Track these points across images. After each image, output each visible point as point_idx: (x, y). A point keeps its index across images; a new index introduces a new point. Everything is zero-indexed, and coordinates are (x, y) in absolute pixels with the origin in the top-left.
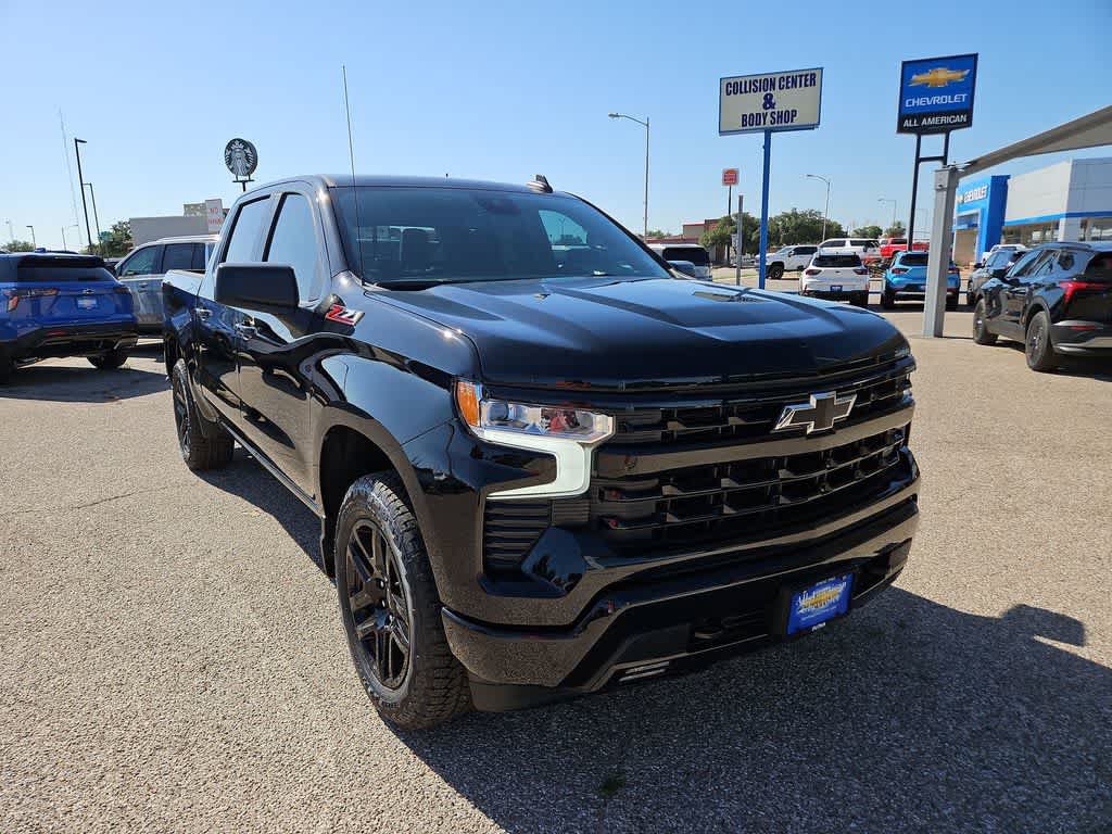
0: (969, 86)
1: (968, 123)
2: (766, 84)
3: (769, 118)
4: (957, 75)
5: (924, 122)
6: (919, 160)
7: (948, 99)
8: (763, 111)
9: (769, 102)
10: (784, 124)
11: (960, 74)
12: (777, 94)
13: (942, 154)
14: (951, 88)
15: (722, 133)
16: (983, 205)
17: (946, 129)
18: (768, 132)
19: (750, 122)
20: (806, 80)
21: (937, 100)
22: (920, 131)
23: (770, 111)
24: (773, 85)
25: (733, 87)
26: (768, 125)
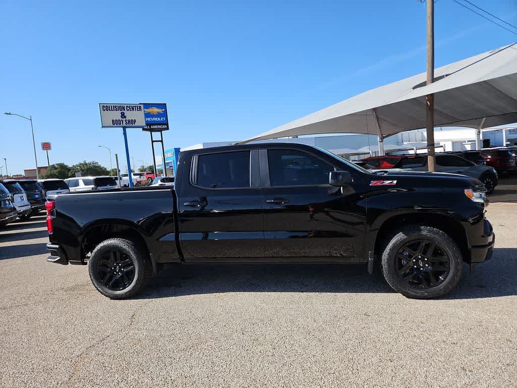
0: (165, 114)
1: (167, 129)
2: (121, 108)
3: (124, 122)
4: (160, 111)
5: (152, 127)
6: (153, 142)
7: (159, 119)
8: (121, 119)
9: (123, 115)
10: (131, 125)
11: (161, 110)
12: (127, 113)
13: (161, 140)
14: (159, 115)
15: (103, 127)
16: (173, 159)
17: (160, 130)
18: (124, 128)
19: (116, 123)
20: (138, 108)
21: (155, 119)
22: (151, 130)
23: (124, 119)
24: (124, 108)
25: (105, 108)
26: (124, 125)
